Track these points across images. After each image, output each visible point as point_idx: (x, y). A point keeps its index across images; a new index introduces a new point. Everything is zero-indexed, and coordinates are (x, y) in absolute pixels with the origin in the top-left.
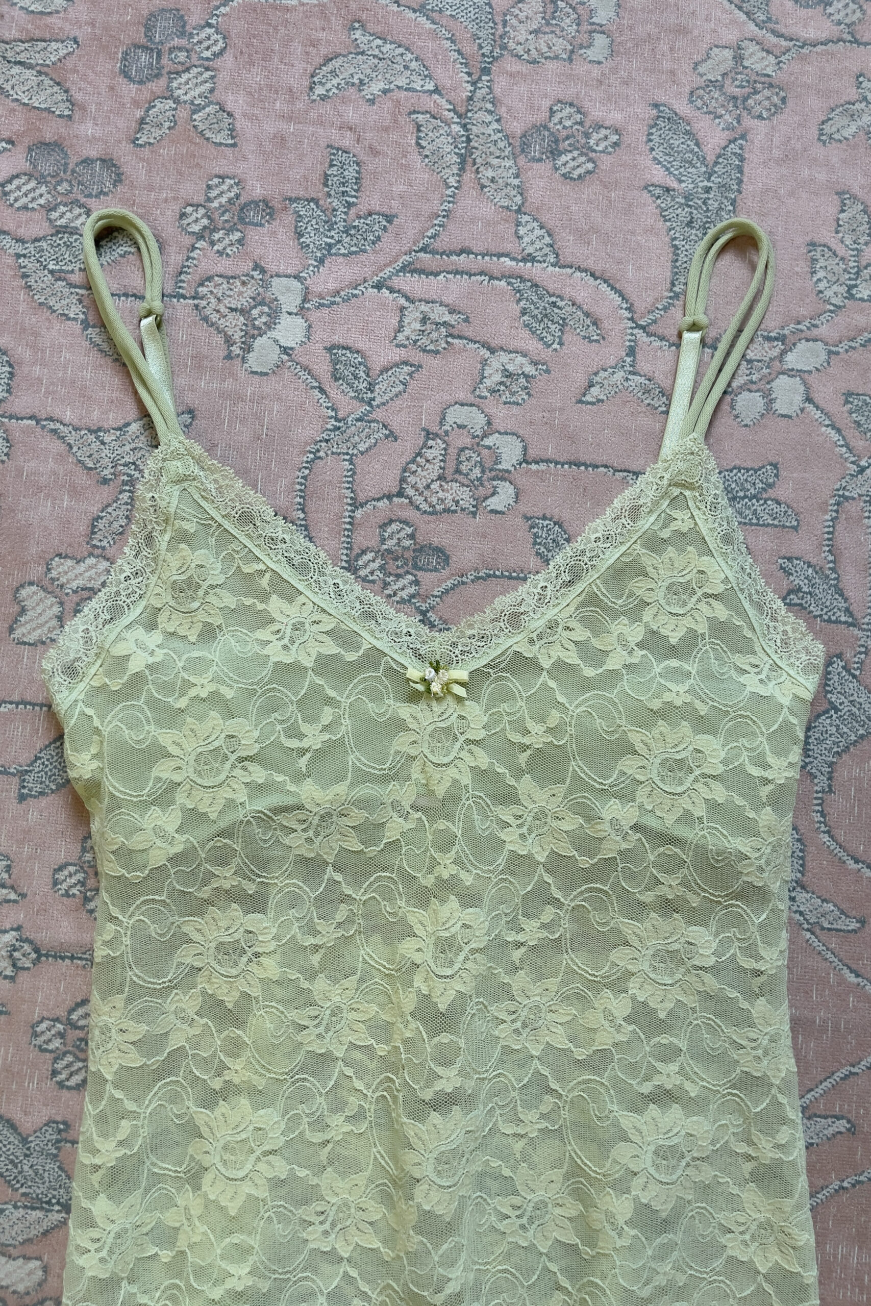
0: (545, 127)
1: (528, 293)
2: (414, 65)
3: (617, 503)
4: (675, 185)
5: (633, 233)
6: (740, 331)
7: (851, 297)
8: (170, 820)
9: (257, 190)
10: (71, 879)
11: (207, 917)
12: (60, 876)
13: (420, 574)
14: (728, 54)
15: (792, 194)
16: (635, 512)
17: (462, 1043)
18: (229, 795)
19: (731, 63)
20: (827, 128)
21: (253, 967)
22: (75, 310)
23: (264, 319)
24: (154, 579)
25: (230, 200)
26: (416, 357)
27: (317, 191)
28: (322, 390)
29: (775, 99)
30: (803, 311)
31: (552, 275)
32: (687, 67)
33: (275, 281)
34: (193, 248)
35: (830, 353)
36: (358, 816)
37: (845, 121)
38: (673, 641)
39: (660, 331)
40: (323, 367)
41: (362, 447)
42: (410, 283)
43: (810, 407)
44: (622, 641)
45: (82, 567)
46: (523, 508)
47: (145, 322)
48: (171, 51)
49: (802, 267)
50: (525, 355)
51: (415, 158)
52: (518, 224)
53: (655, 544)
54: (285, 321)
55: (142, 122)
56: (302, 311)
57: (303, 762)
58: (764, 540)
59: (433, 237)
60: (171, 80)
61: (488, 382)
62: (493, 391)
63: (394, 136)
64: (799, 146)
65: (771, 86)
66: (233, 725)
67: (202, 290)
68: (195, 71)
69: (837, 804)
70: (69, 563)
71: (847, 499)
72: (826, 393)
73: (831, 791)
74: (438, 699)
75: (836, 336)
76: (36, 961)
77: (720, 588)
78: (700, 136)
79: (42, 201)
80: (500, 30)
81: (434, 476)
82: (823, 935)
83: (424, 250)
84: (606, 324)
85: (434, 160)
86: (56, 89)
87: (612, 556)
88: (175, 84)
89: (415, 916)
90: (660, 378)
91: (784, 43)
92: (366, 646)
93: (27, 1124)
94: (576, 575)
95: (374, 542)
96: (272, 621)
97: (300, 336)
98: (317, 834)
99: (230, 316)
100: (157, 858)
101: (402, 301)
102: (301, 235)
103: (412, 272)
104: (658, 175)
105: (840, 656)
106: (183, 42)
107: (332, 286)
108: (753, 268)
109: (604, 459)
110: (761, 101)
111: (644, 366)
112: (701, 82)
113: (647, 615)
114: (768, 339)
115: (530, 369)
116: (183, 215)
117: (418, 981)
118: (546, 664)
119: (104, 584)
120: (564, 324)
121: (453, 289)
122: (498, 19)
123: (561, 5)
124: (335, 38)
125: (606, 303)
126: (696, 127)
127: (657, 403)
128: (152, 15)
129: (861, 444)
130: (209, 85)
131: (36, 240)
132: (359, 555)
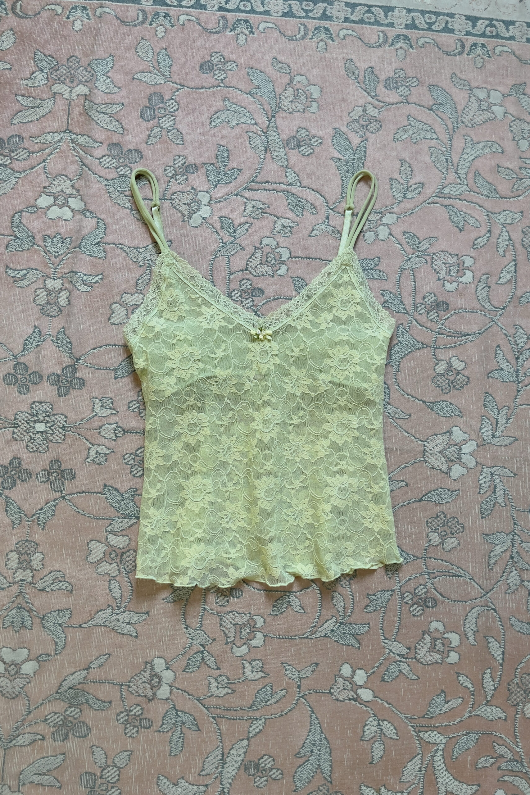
0: (296, 137)
1: (290, 197)
2: (247, 114)
3: (323, 272)
4: (342, 158)
5: (328, 175)
6: (366, 210)
7: (405, 198)
8: (172, 381)
9: (192, 160)
10: (134, 406)
11: (185, 415)
12: (131, 405)
13: (254, 298)
14: (361, 109)
15: (384, 160)
16: (329, 275)
17: (273, 454)
18: (192, 372)
19: (362, 112)
20: (397, 136)
21: (201, 431)
22: (128, 205)
23: (196, 207)
24: (160, 300)
25: (182, 164)
26: (251, 220)
27: (214, 161)
28: (217, 233)
29: (378, 126)
30: (388, 203)
31: (299, 190)
32: (346, 115)
33: (199, 193)
34: (169, 182)
35: (398, 217)
36: (235, 380)
37: (403, 133)
38: (343, 319)
39: (338, 210)
40: (217, 224)
41: (232, 253)
42: (247, 194)
43: (391, 237)
44: (326, 320)
45: (134, 297)
46: (290, 274)
47: (153, 209)
48: (159, 109)
49: (388, 187)
50: (290, 219)
51: (249, 148)
52: (286, 172)
53: (336, 286)
54: (203, 207)
55: (149, 136)
56: (209, 204)
57: (216, 362)
58: (375, 284)
59: (256, 177)
60: (159, 120)
61: (277, 229)
62: (279, 232)
63: (241, 140)
64: (386, 143)
65: (376, 121)
66: (192, 349)
67: (173, 197)
68: (168, 116)
69: (401, 376)
70: (129, 295)
71: (404, 269)
72: (397, 232)
73: (399, 371)
74: (262, 341)
75: (400, 212)
76: (123, 434)
77: (359, 301)
78: (351, 140)
79: (114, 165)
80: (278, 101)
81: (258, 263)
82: (397, 420)
83: (253, 181)
84: (318, 208)
85: (255, 149)
86: (117, 123)
87: (321, 290)
88: (161, 122)
89: (255, 415)
90: (337, 227)
91: (381, 104)
92: (236, 323)
93: (122, 490)
94: (309, 297)
95: (237, 287)
96: (203, 314)
97: (209, 213)
98: (222, 386)
99: (184, 206)
100: (168, 393)
101: (245, 200)
102: (208, 177)
103: (249, 190)
104: (336, 154)
105: (402, 324)
106: (162, 105)
107: (220, 195)
108: (370, 187)
109: (319, 256)
110: (372, 127)
111: (332, 223)
112: (351, 120)
113: (334, 311)
114: (376, 213)
115: (292, 225)
116: (165, 170)
117: (257, 435)
118: (299, 328)
119: (142, 303)
120: (303, 208)
121: (263, 196)
122: (278, 97)
123: (300, 91)
124: (218, 104)
125: (319, 200)
126: (349, 137)
127: (337, 236)
128: (151, 95)
129: (409, 250)
130: (173, 122)
131: (113, 179)
132: (232, 292)
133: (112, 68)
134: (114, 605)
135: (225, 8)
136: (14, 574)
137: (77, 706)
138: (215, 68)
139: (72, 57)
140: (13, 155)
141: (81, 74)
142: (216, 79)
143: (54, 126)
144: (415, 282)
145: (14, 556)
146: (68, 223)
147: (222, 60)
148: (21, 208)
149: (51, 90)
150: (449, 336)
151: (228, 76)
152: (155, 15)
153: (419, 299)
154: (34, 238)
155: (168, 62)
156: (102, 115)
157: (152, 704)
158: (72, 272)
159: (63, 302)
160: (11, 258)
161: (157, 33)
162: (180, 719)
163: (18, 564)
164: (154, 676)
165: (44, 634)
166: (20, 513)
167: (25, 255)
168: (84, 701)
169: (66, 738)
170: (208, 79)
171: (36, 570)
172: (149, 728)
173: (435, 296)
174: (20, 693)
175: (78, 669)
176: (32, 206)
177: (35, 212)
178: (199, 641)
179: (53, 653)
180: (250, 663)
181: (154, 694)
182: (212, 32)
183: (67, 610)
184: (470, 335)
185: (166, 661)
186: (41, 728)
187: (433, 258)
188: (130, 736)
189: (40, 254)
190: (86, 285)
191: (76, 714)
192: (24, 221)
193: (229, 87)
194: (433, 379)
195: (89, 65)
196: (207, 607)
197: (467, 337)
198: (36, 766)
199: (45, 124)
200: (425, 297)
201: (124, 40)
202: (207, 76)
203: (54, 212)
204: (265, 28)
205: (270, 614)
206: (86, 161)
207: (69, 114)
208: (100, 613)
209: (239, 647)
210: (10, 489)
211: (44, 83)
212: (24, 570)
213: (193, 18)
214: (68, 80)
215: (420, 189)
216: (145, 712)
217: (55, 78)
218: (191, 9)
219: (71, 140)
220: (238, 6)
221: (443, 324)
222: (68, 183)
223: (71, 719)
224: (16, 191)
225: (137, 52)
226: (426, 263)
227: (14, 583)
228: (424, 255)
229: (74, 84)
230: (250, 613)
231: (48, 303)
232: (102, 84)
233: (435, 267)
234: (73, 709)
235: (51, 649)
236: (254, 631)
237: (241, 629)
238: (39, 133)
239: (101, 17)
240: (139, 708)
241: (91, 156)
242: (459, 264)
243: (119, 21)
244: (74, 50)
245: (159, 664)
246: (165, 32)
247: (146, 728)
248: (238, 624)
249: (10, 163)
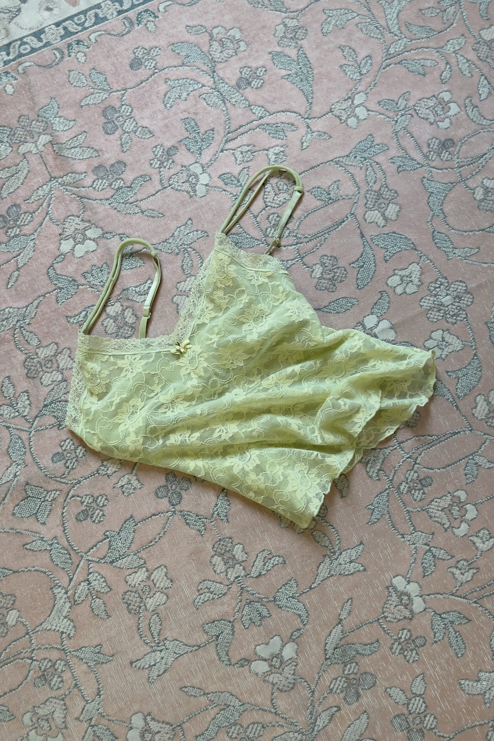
0: (242, 78)
1: (267, 128)
4: (290, 72)
5: (287, 93)
7: (362, 75)
9: (168, 144)
14: (281, 26)
15: (326, 56)
19: (284, 28)
20: (324, 31)
22: (137, 210)
23: (194, 180)
25: (162, 152)
26: (246, 165)
27: (187, 134)
28: (225, 190)
29: (303, 31)
30: (351, 86)
31: (271, 118)
32: (272, 37)
33: (191, 167)
34: (160, 172)
35: (366, 94)
37: (328, 26)
39: (313, 116)
40: (221, 184)
42: (231, 145)
43: (370, 112)
45: (187, 282)
46: (306, 189)
48: (116, 119)
49: (342, 74)
50: (278, 146)
51: (209, 108)
52: (251, 110)
54: (201, 177)
55: (121, 145)
56: (204, 171)
58: (381, 158)
59: (229, 128)
60: (122, 128)
61: (272, 160)
62: (275, 161)
63: (199, 106)
64: (319, 41)
67: (171, 182)
68: (127, 121)
69: (450, 220)
70: (183, 283)
71: (397, 132)
72: (372, 105)
73: (446, 217)
75: (365, 88)
78: (288, 54)
79: (106, 184)
80: (210, 58)
82: (470, 258)
83: (229, 133)
84: (296, 124)
85: (215, 106)
86: (89, 149)
88: (124, 128)
90: (321, 130)
91: (296, 14)
95: (268, 225)
97: (208, 178)
99: (184, 185)
101: (232, 151)
102: (189, 150)
103: (229, 141)
104: (284, 72)
105: (424, 177)
106: (118, 114)
107: (208, 159)
109: (320, 162)
110: (300, 34)
111: (314, 129)
112: (279, 39)
114: (346, 100)
115: (282, 149)
116: (151, 164)
120: (283, 131)
121: (244, 139)
122: (208, 55)
123: (223, 40)
124: (163, 88)
125: (292, 117)
126: (286, 52)
127: (325, 137)
128: (103, 111)
129: (391, 114)
130: (134, 123)
131: (112, 196)
132: (266, 231)
133: (59, 108)
134: (329, 553)
135: (122, 10)
136: (227, 575)
137: (352, 660)
138: (143, 61)
139: (20, 117)
140: (18, 223)
141: (37, 126)
142: (149, 69)
143: (39, 181)
144: (413, 137)
145: (217, 560)
146: (95, 252)
147: (145, 51)
148: (50, 262)
149: (19, 154)
150: (469, 165)
151: (158, 61)
152: (69, 47)
153: (425, 150)
154: (75, 281)
155: (102, 78)
156: (73, 150)
157: (415, 621)
158: (124, 290)
159: (131, 319)
160: (65, 308)
161: (79, 60)
162: (448, 621)
163: (225, 565)
164: (401, 595)
165: (284, 614)
166: (200, 519)
167: (76, 298)
168: (354, 653)
169: (358, 696)
170: (143, 72)
171: (243, 562)
172: (425, 644)
173: (437, 139)
174: (294, 679)
175: (332, 627)
176: (59, 256)
177: (64, 259)
178: (421, 542)
179: (301, 626)
180: (476, 536)
181: (411, 611)
182: (124, 35)
183: (290, 580)
184: (486, 154)
185: (403, 577)
186: (331, 700)
187: (415, 110)
188: (414, 661)
189: (88, 291)
190: (142, 295)
191: (354, 668)
192: (58, 272)
193: (164, 69)
194: (478, 207)
195: (38, 116)
196: (409, 509)
197: (484, 157)
198: (347, 737)
199: (30, 184)
200: (429, 145)
201: (55, 80)
202: (140, 71)
203: (80, 250)
204: (164, 8)
205: (467, 484)
206: (80, 194)
207: (45, 164)
208: (321, 567)
209: (459, 528)
210: (180, 503)
211: (9, 151)
212: (233, 567)
213: (101, 33)
214: (28, 138)
215: (370, 61)
216: (413, 633)
217: (17, 142)
218: (95, 27)
219: (59, 184)
220: (132, 3)
221: (458, 158)
222: (77, 220)
223: (352, 676)
224: (38, 251)
225: (72, 84)
226: (412, 116)
227: (231, 584)
228: (406, 111)
229: (36, 138)
230: (449, 493)
231: (119, 328)
232: (58, 125)
233: (422, 116)
234: (349, 666)
235: (297, 623)
236: (462, 507)
237: (450, 511)
238: (29, 193)
239: (25, 72)
240: (405, 631)
241: (84, 187)
242: (440, 103)
243: (42, 68)
244: (19, 111)
245: (399, 582)
246: (85, 56)
247: (422, 646)
248: (445, 508)
249: (20, 231)
